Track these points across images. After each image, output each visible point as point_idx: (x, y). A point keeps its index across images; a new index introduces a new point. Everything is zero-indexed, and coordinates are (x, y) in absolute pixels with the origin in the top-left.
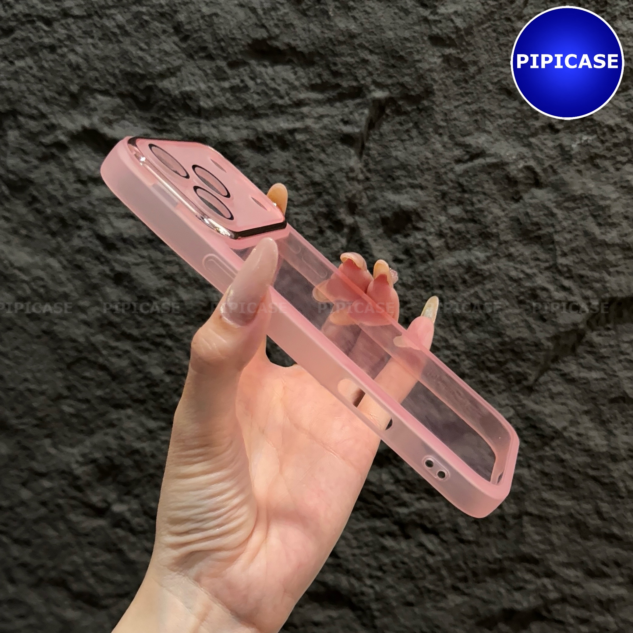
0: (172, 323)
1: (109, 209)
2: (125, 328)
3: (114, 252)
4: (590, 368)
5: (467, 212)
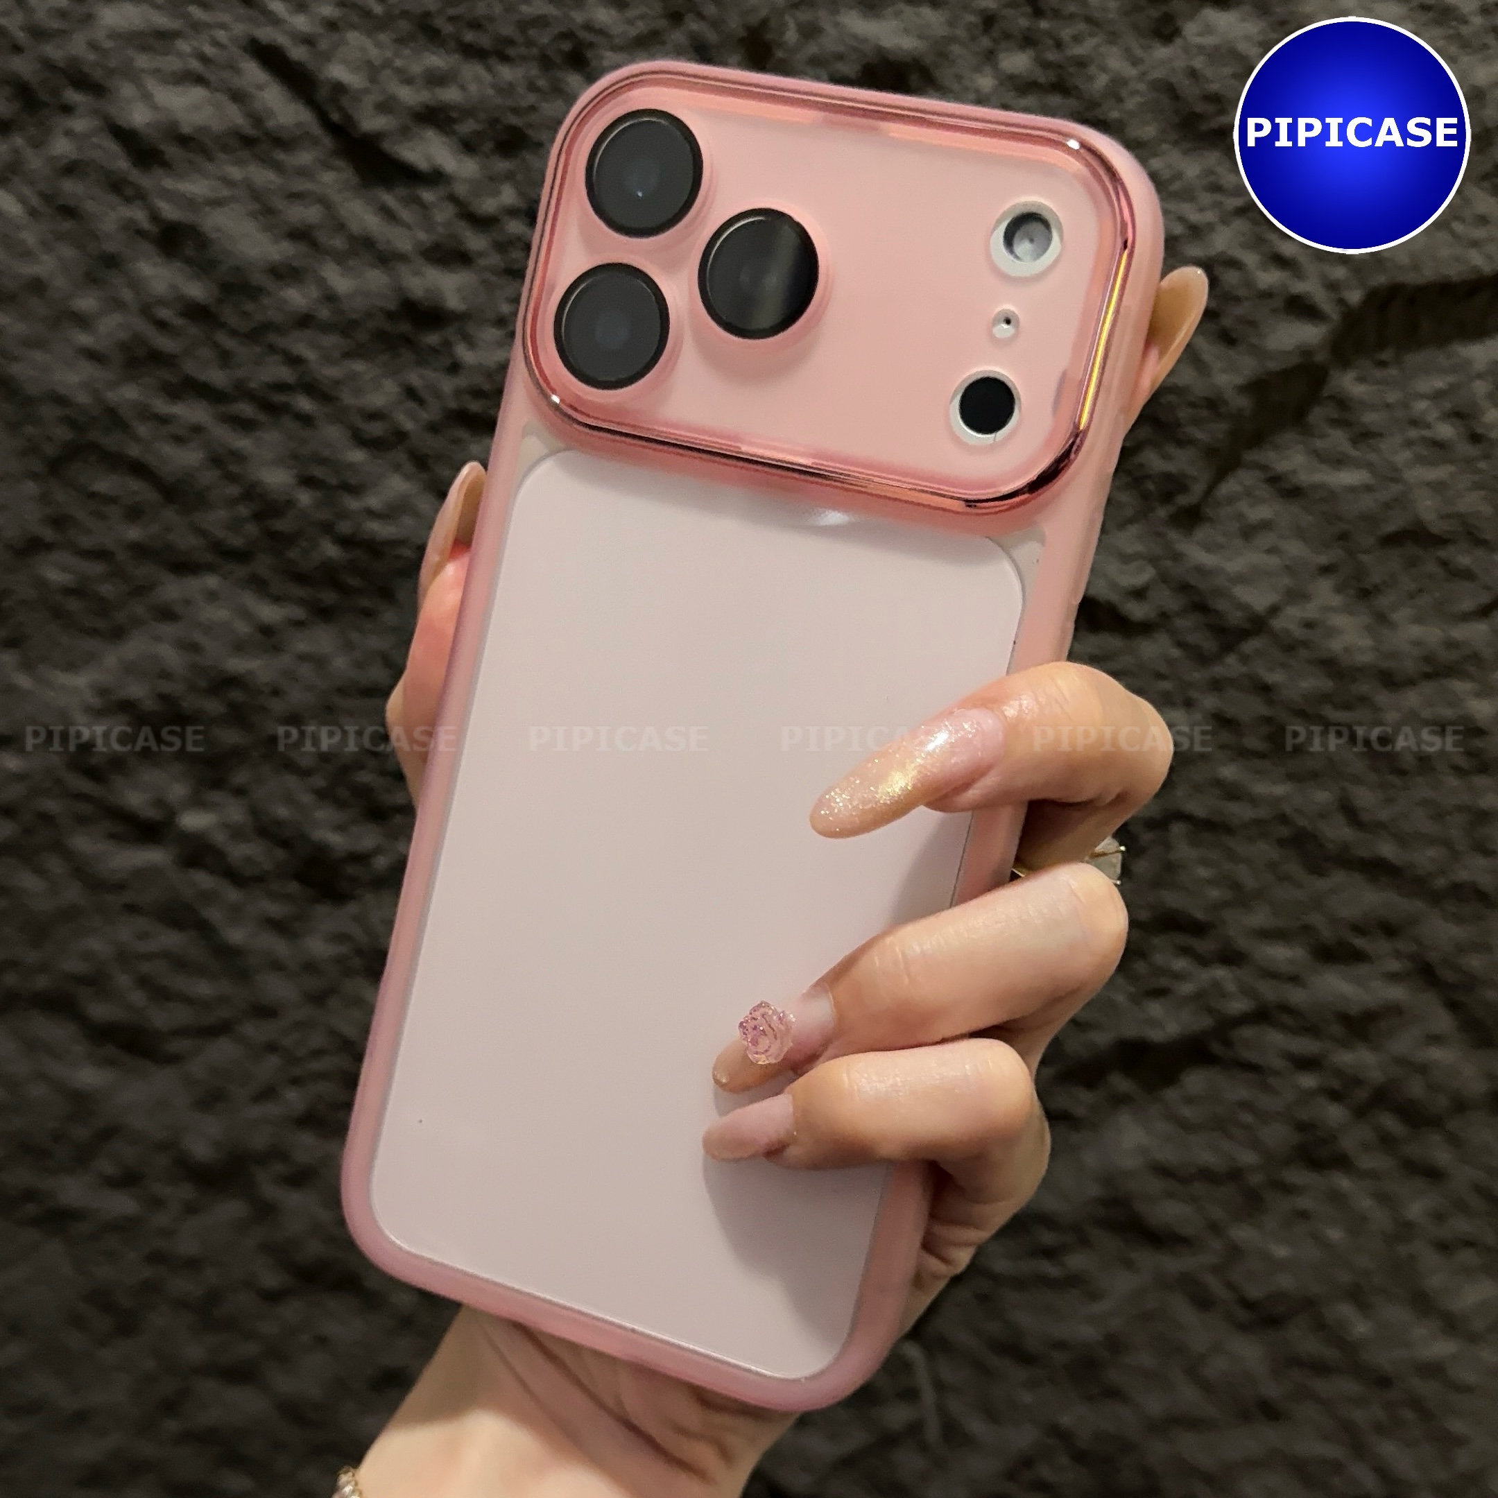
0: (310, 354)
1: (142, 61)
2: (191, 368)
3: (159, 172)
4: (1338, 461)
5: (1045, 65)
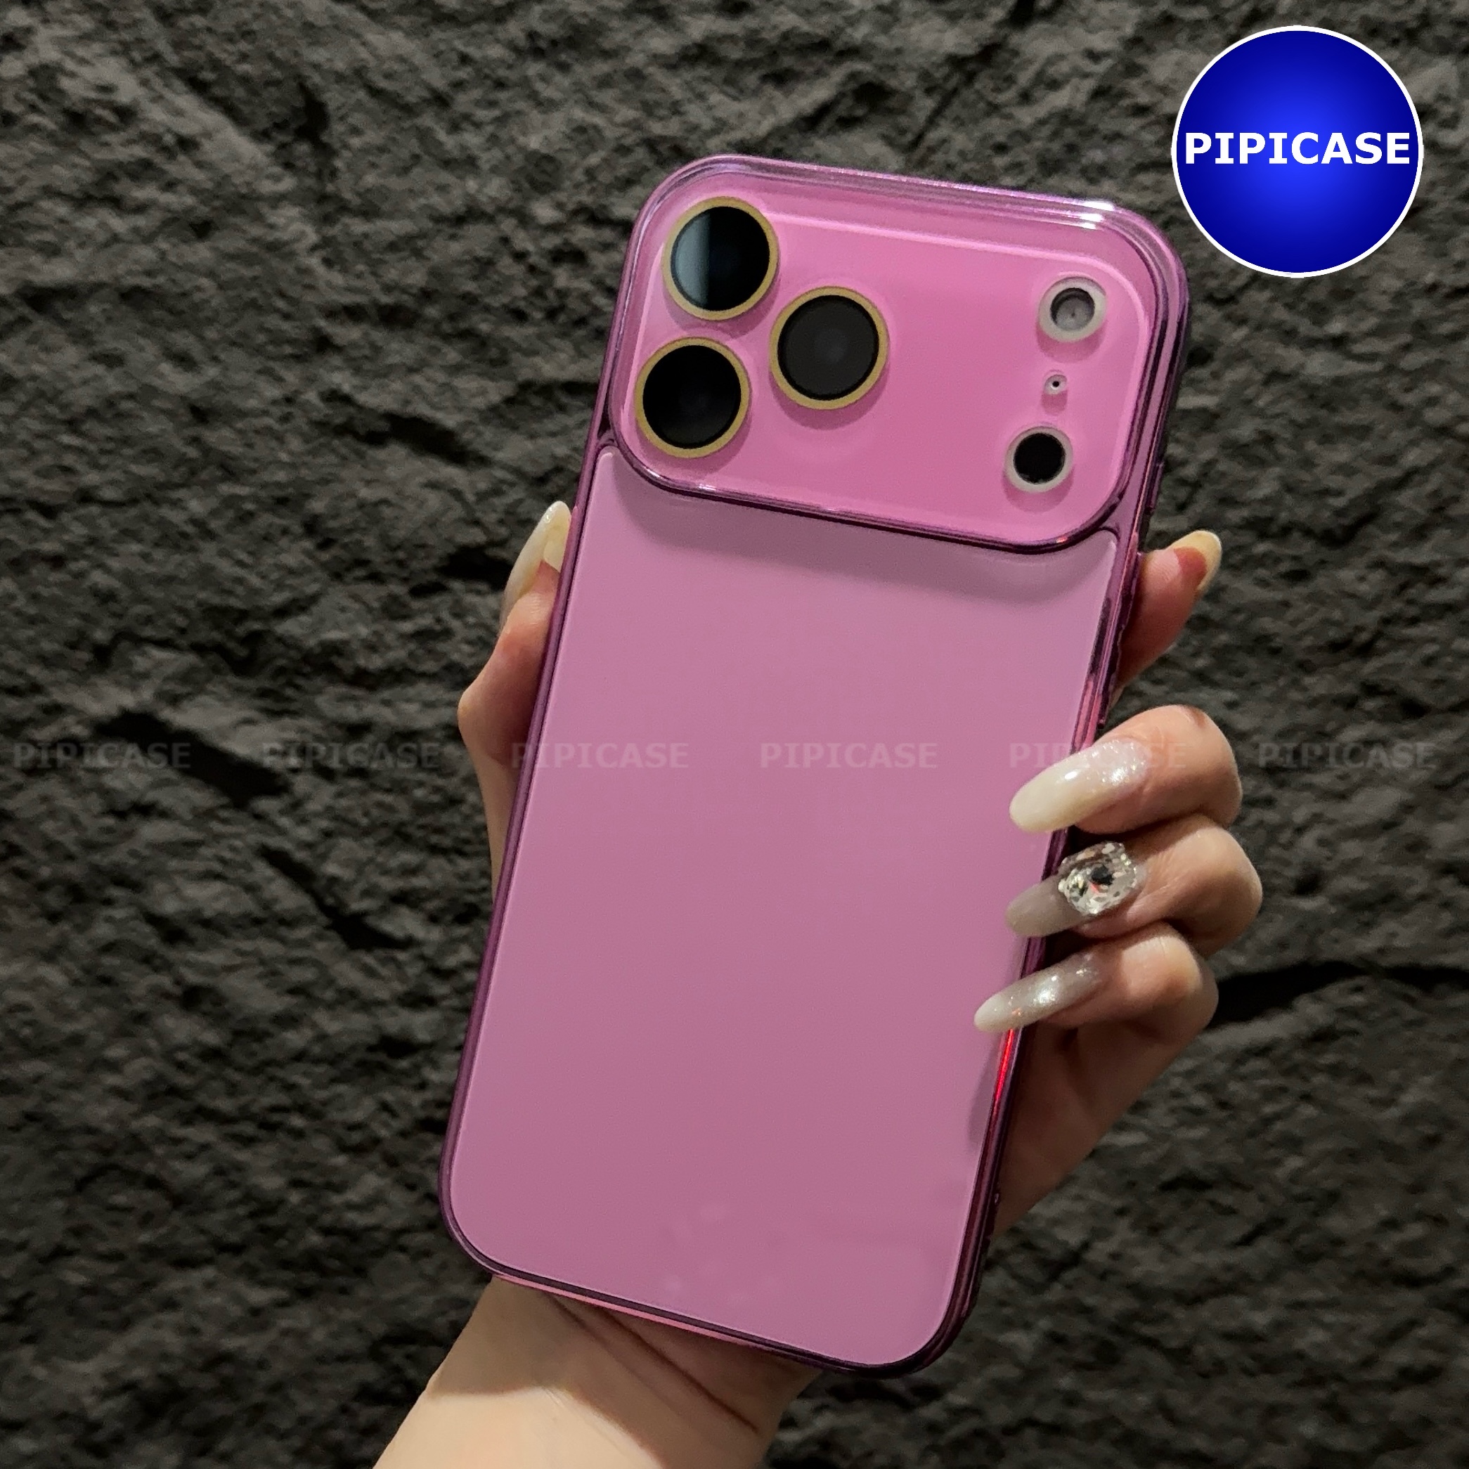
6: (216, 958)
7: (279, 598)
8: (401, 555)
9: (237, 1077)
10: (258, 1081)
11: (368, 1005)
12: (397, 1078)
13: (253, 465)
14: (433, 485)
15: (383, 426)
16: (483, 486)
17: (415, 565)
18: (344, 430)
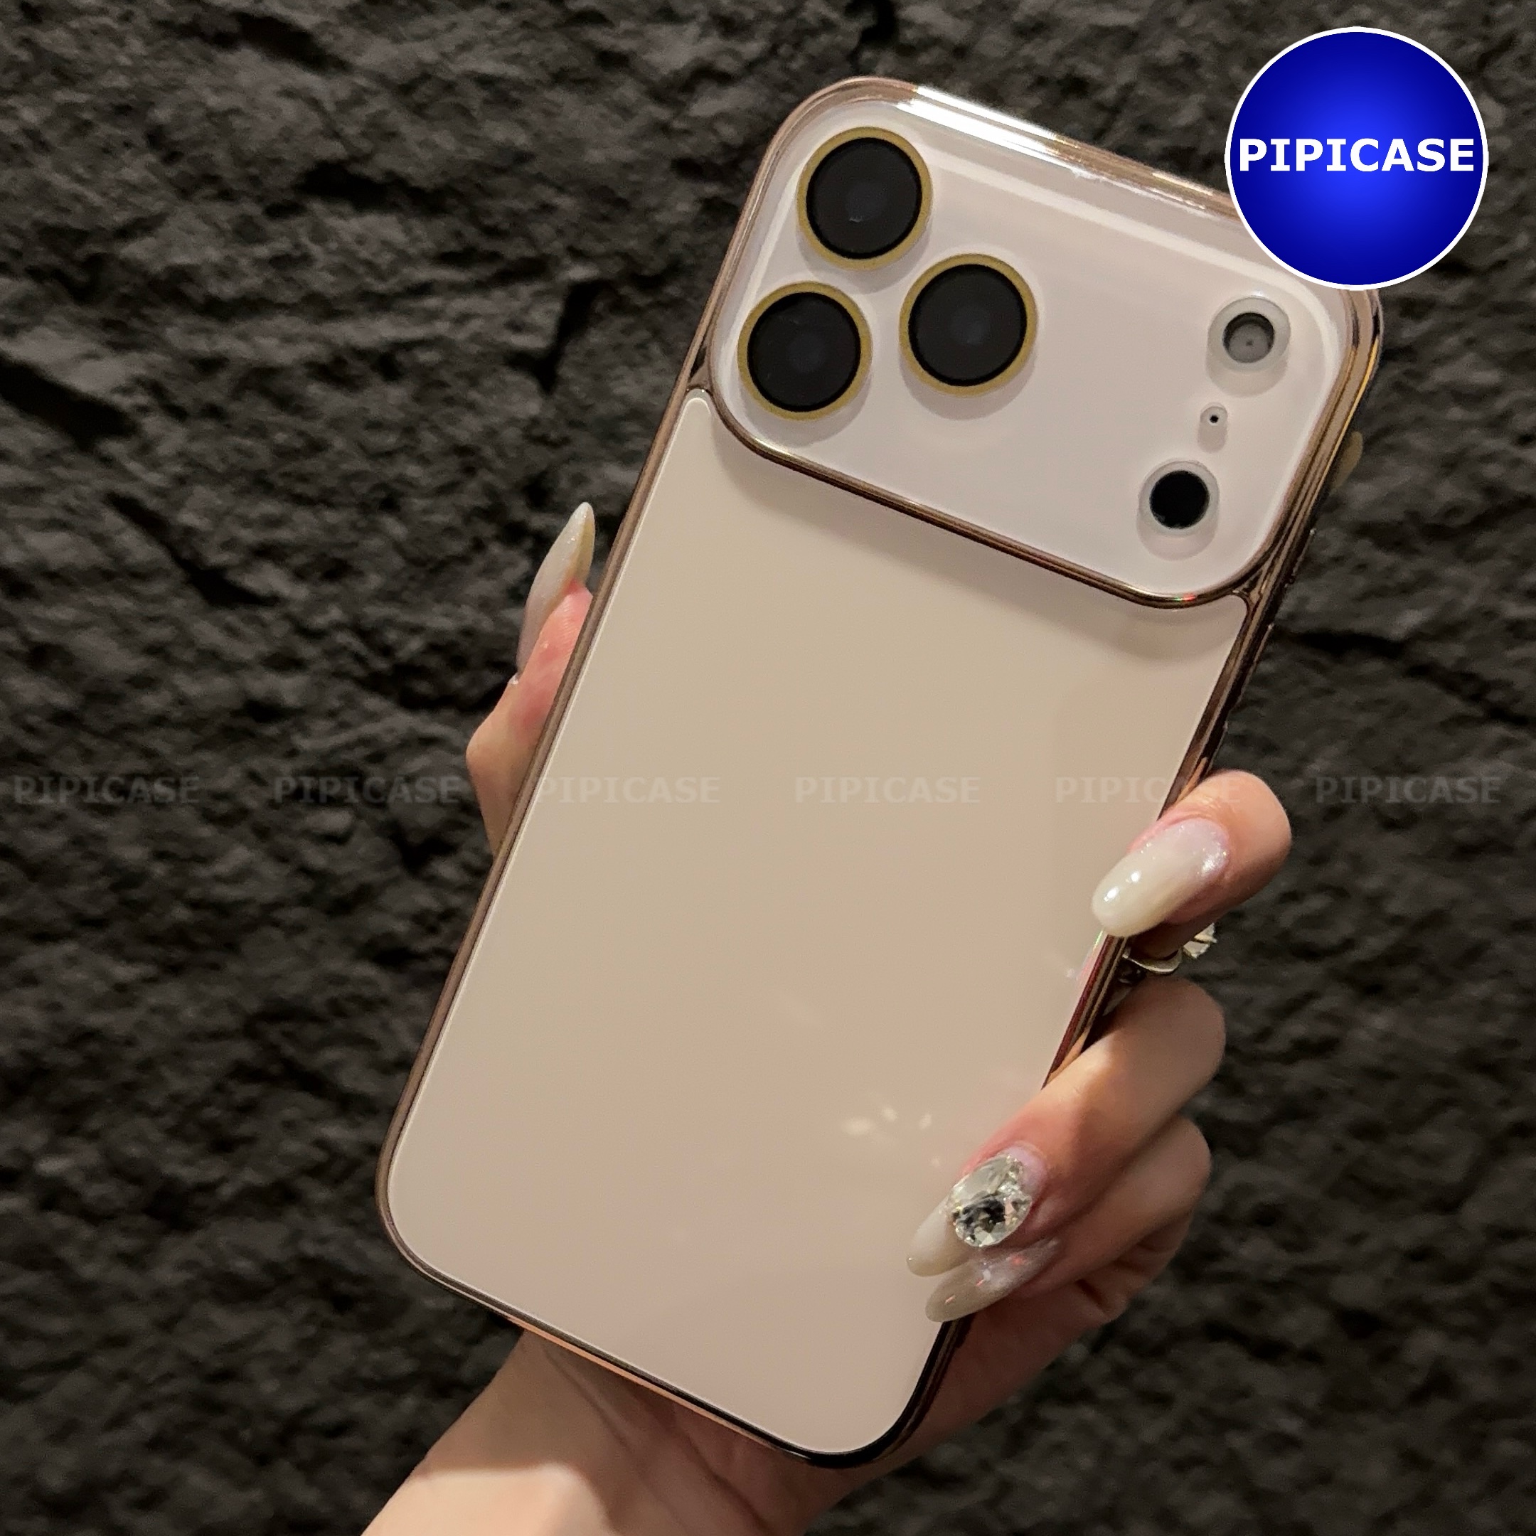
6: (64, 614)
7: (121, 218)
8: (254, 171)
9: (92, 743)
10: (117, 747)
11: (230, 667)
12: (266, 745)
13: (90, 70)
14: (289, 93)
15: (232, 27)
16: (343, 93)
17: (270, 182)
18: (190, 30)
